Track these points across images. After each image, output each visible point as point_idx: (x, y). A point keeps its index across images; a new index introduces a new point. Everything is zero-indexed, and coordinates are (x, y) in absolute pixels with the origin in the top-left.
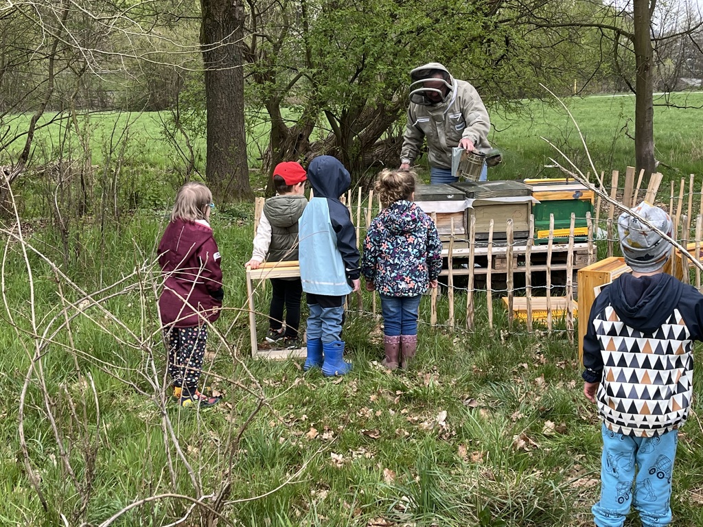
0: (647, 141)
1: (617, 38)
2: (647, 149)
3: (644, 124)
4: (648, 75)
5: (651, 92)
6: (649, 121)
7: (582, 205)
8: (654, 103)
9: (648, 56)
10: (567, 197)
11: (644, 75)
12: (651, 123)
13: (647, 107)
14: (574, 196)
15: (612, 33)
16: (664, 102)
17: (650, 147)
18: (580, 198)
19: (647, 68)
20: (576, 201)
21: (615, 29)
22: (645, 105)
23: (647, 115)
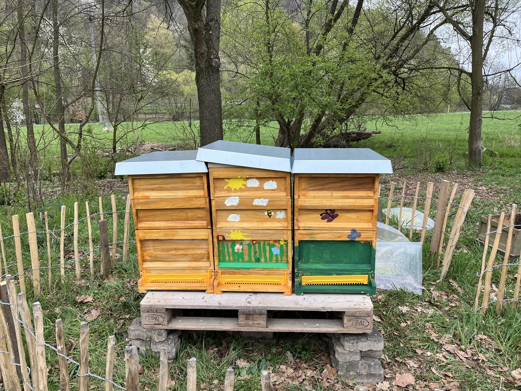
0: (477, 140)
1: (460, 75)
2: (476, 146)
3: (475, 130)
4: (479, 98)
5: (481, 109)
6: (479, 128)
7: (361, 248)
8: (483, 116)
9: (480, 86)
10: (339, 237)
11: (477, 98)
12: (480, 129)
13: (478, 119)
14: (348, 236)
15: (457, 73)
16: (490, 116)
17: (479, 144)
18: (357, 239)
19: (479, 94)
20: (352, 242)
21: (458, 69)
22: (477, 118)
23: (477, 124)
